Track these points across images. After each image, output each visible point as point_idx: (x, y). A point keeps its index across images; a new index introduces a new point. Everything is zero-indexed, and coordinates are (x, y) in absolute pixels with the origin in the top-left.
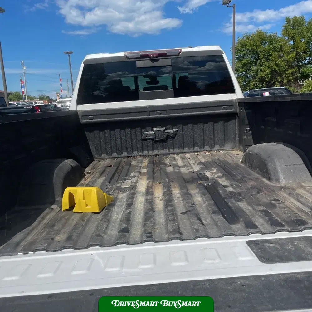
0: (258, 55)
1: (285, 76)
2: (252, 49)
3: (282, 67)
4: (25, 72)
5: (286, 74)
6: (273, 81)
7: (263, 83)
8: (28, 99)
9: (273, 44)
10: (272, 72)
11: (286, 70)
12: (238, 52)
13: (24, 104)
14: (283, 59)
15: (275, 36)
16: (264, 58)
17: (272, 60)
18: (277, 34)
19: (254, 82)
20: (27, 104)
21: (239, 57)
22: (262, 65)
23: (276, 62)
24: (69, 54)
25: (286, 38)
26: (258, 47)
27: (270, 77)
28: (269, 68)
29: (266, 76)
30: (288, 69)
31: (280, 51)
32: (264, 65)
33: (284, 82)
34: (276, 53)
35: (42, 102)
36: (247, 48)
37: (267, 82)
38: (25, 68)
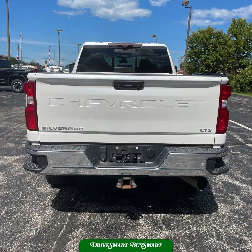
0: (207, 46)
1: (227, 65)
2: (203, 41)
3: (224, 57)
4: (22, 42)
5: (227, 63)
6: (217, 68)
7: (209, 69)
8: (22, 64)
9: (219, 38)
10: (217, 60)
11: (227, 60)
12: (191, 42)
13: (20, 68)
14: (226, 51)
15: (221, 33)
16: (211, 49)
17: (217, 51)
18: (223, 31)
19: (202, 68)
20: (22, 68)
21: (192, 46)
22: (209, 54)
23: (220, 53)
24: (59, 31)
25: (231, 35)
26: (207, 40)
27: (214, 64)
28: (214, 57)
29: (211, 64)
30: (229, 59)
31: (224, 45)
32: (210, 55)
33: (225, 69)
34: (221, 46)
35: (33, 67)
36: (199, 40)
37: (212, 68)
38: (22, 39)
